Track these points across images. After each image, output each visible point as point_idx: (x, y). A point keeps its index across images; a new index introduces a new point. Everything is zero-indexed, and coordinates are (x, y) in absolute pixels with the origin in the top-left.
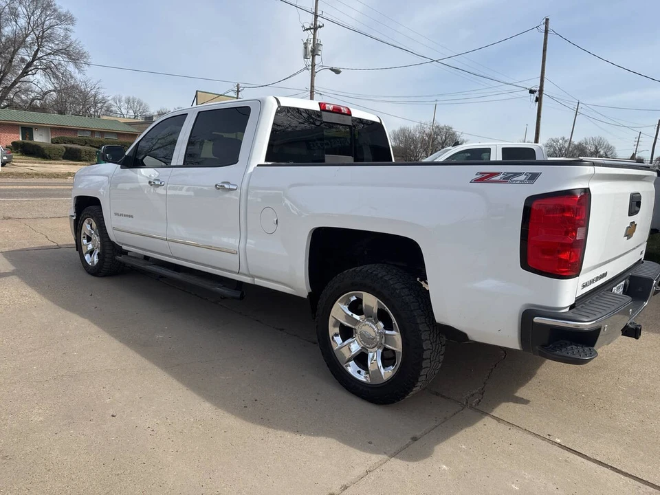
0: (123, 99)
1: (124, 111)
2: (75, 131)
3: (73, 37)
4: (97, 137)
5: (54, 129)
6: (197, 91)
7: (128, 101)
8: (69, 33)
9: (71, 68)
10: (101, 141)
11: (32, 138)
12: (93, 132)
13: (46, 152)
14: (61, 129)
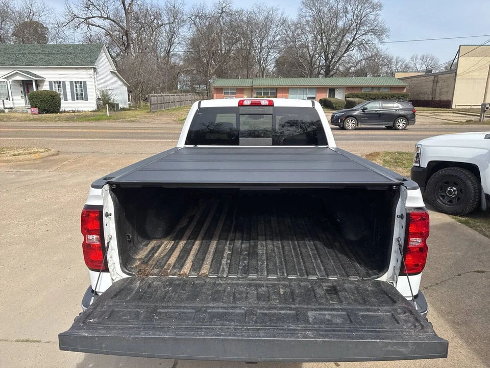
0: (419, 57)
1: (418, 66)
2: (361, 88)
3: (380, 19)
4: (375, 91)
5: (348, 88)
6: (460, 46)
7: (422, 59)
8: (377, 17)
9: (376, 41)
10: (377, 94)
11: (334, 96)
12: (373, 88)
13: (334, 105)
14: (352, 87)
